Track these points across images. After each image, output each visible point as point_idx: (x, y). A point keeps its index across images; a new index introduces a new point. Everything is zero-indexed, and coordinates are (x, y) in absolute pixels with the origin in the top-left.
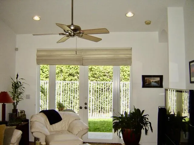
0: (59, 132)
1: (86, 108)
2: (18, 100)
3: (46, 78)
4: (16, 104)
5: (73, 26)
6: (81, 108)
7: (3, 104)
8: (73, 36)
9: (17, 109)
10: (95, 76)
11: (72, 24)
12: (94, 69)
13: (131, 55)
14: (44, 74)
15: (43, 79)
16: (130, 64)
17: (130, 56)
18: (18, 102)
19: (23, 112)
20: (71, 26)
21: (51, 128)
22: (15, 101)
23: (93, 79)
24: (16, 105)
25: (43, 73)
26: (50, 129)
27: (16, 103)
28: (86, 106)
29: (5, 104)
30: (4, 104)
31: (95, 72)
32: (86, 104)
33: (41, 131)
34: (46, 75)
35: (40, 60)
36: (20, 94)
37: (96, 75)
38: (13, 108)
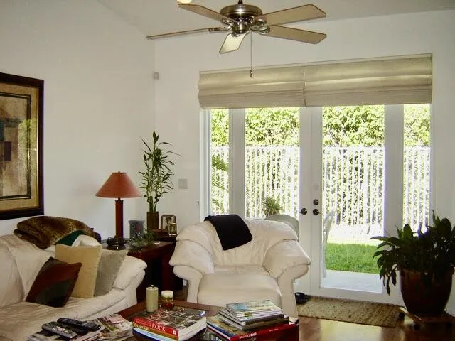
0: (242, 267)
1: (316, 212)
2: (159, 190)
3: (258, 140)
4: (154, 200)
5: (242, 8)
6: (304, 212)
7: (117, 199)
8: (244, 31)
9: (158, 213)
10: (376, 132)
11: (240, 3)
12: (373, 115)
13: (431, 74)
14: (253, 131)
15: (251, 143)
16: (426, 98)
17: (428, 76)
18: (160, 196)
19: (171, 219)
20: (238, 8)
21: (226, 259)
22: (153, 194)
23: (371, 140)
24: (156, 202)
25: (251, 130)
26: (223, 260)
27: (156, 198)
28: (316, 207)
29: (121, 199)
30: (119, 199)
31: (376, 124)
32: (316, 202)
33: (192, 264)
34: (257, 133)
35: (209, 98)
36: (164, 179)
37: (379, 131)
38: (148, 210)
